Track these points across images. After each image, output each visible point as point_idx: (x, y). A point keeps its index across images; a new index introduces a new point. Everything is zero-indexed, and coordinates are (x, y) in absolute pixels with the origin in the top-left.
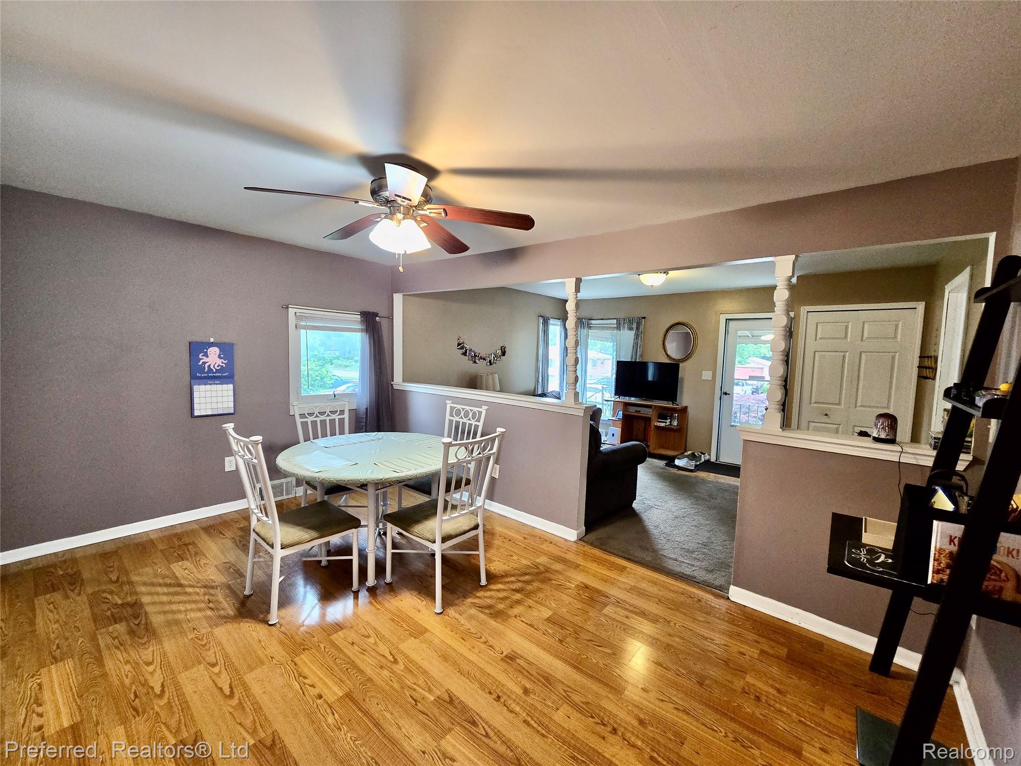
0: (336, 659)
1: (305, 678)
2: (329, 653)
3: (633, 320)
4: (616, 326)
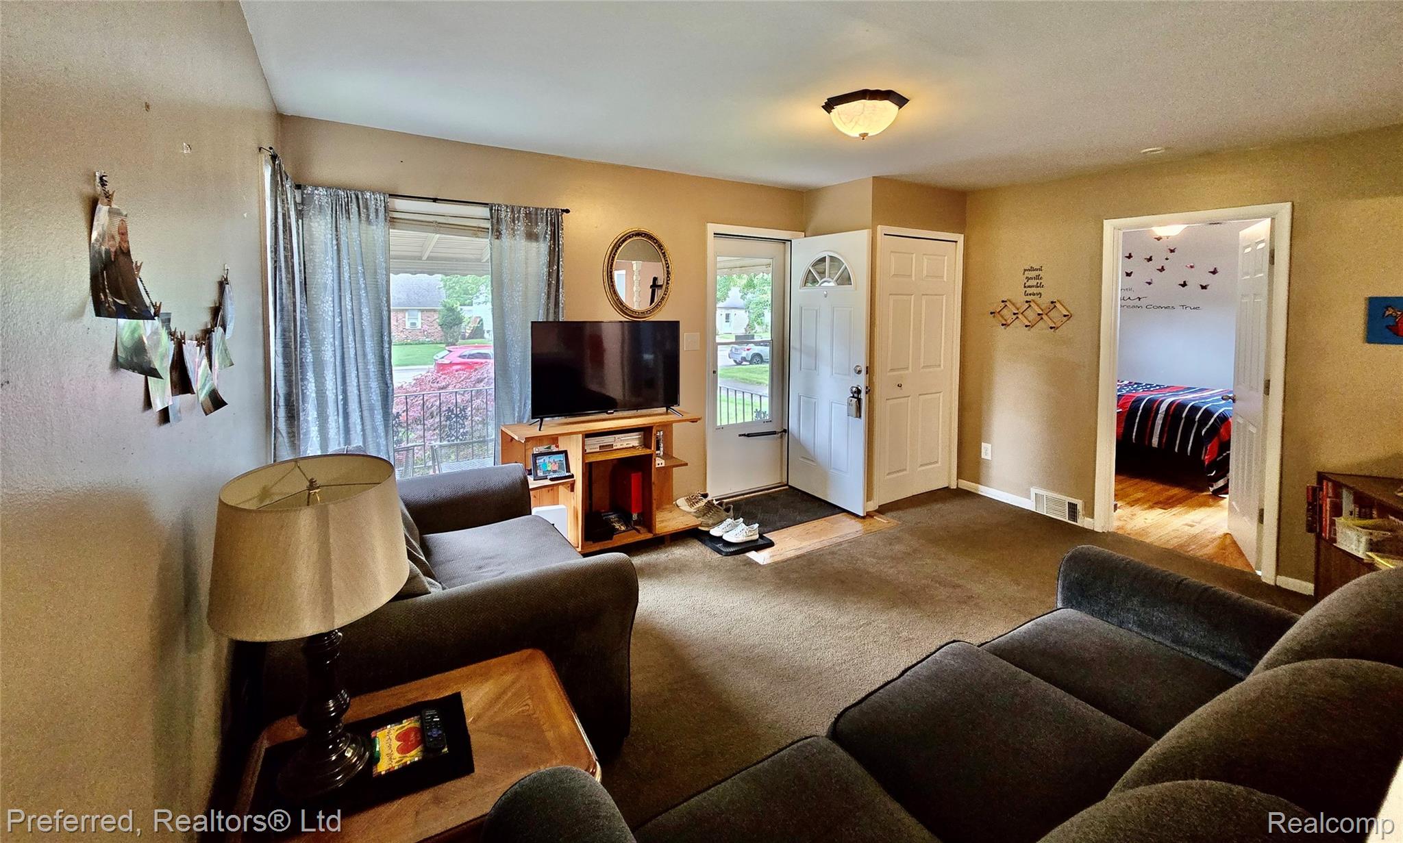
3: (536, 214)
4: (489, 226)
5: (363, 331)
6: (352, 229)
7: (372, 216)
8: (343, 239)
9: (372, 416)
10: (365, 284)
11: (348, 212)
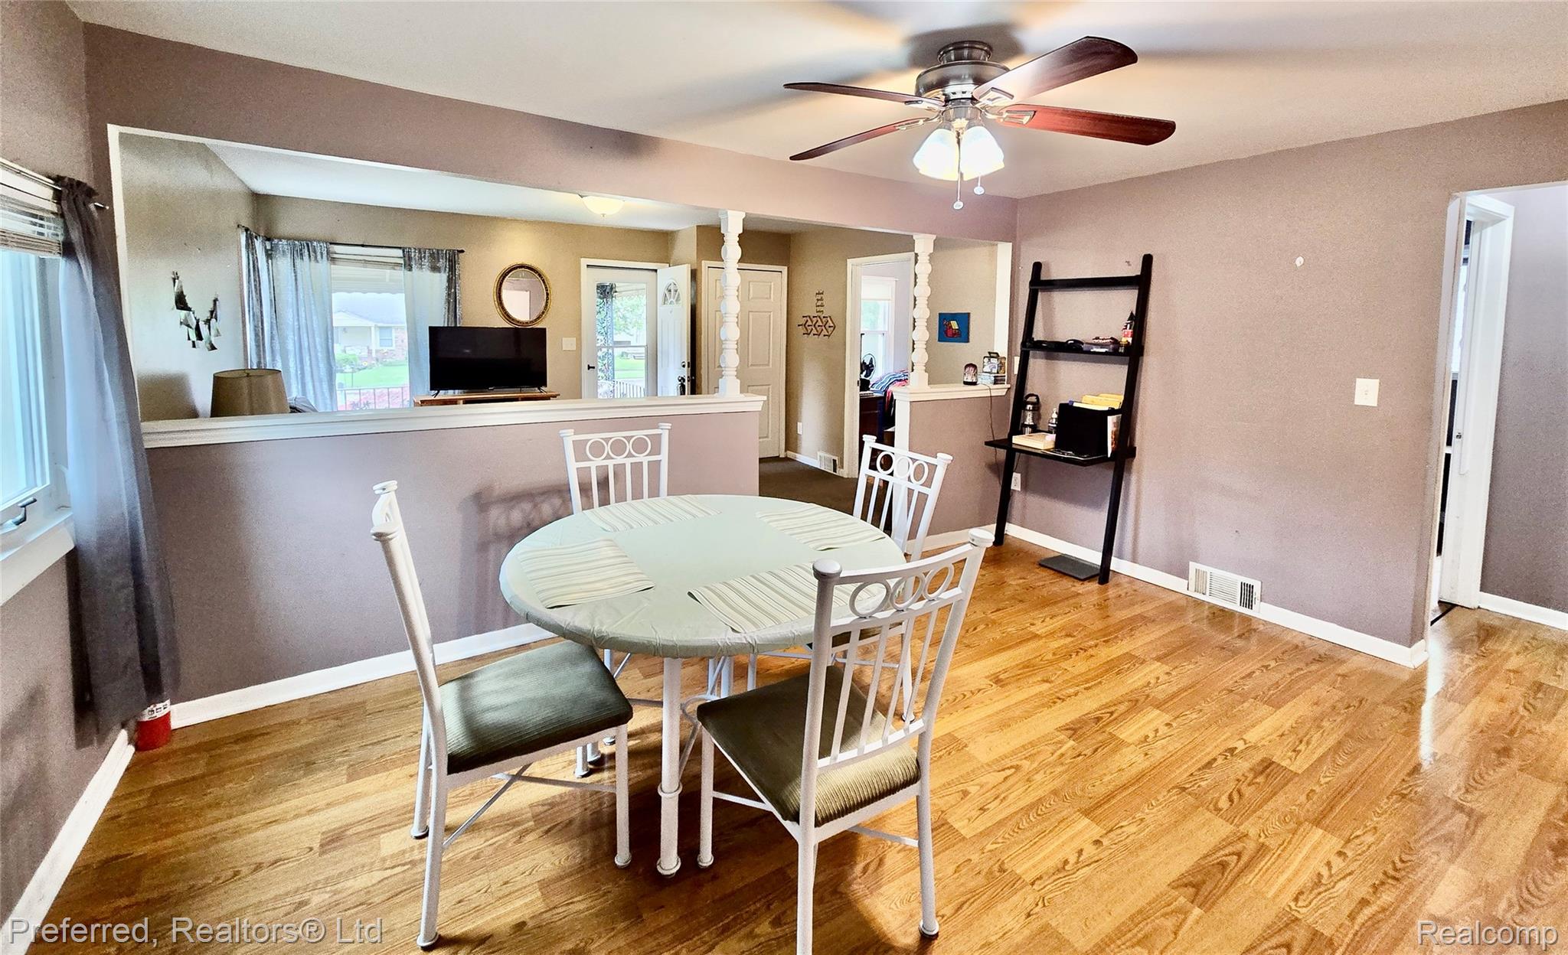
0: (1019, 828)
1: (1066, 862)
2: (1007, 836)
3: (438, 253)
4: (402, 262)
5: (313, 330)
6: (305, 265)
7: (319, 257)
8: (298, 271)
9: (321, 385)
10: (314, 301)
11: (301, 254)
